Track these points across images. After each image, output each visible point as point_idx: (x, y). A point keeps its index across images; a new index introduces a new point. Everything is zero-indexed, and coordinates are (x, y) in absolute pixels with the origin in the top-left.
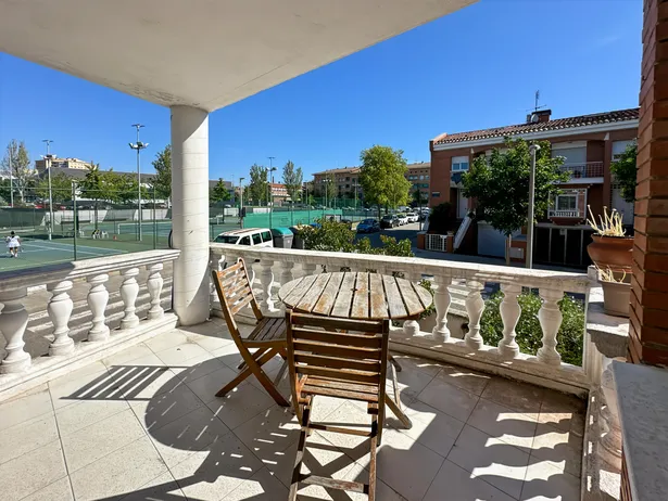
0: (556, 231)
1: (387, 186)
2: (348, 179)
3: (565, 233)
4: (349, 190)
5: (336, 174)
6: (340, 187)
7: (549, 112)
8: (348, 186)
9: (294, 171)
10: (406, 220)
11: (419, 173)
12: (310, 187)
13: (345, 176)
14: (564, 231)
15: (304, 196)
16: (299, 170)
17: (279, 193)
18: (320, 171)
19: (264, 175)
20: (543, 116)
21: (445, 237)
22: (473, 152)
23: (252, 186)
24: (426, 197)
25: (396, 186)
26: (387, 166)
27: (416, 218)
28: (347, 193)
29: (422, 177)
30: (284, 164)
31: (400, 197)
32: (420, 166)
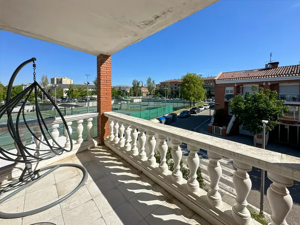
0: (282, 126)
1: (194, 93)
2: (176, 85)
3: (288, 128)
4: (176, 90)
5: (170, 82)
6: (172, 88)
7: (277, 63)
8: (176, 88)
9: (151, 81)
10: (203, 109)
11: (210, 82)
12: (158, 88)
13: (175, 83)
14: (287, 126)
15: (156, 93)
16: (153, 81)
17: (145, 91)
18: (163, 81)
19: (138, 84)
20: (275, 65)
21: (222, 128)
22: (236, 85)
23: (133, 88)
24: (214, 93)
25: (198, 92)
26: (194, 83)
27: (208, 107)
28: (175, 91)
29: (211, 84)
30: (147, 79)
31: (200, 97)
32: (210, 79)
